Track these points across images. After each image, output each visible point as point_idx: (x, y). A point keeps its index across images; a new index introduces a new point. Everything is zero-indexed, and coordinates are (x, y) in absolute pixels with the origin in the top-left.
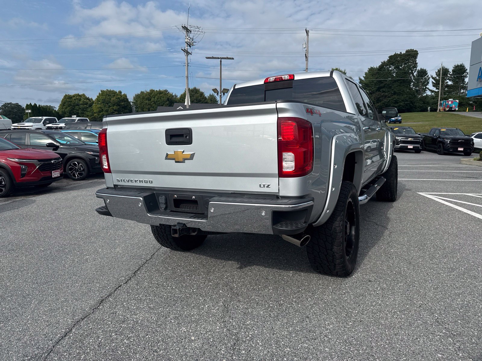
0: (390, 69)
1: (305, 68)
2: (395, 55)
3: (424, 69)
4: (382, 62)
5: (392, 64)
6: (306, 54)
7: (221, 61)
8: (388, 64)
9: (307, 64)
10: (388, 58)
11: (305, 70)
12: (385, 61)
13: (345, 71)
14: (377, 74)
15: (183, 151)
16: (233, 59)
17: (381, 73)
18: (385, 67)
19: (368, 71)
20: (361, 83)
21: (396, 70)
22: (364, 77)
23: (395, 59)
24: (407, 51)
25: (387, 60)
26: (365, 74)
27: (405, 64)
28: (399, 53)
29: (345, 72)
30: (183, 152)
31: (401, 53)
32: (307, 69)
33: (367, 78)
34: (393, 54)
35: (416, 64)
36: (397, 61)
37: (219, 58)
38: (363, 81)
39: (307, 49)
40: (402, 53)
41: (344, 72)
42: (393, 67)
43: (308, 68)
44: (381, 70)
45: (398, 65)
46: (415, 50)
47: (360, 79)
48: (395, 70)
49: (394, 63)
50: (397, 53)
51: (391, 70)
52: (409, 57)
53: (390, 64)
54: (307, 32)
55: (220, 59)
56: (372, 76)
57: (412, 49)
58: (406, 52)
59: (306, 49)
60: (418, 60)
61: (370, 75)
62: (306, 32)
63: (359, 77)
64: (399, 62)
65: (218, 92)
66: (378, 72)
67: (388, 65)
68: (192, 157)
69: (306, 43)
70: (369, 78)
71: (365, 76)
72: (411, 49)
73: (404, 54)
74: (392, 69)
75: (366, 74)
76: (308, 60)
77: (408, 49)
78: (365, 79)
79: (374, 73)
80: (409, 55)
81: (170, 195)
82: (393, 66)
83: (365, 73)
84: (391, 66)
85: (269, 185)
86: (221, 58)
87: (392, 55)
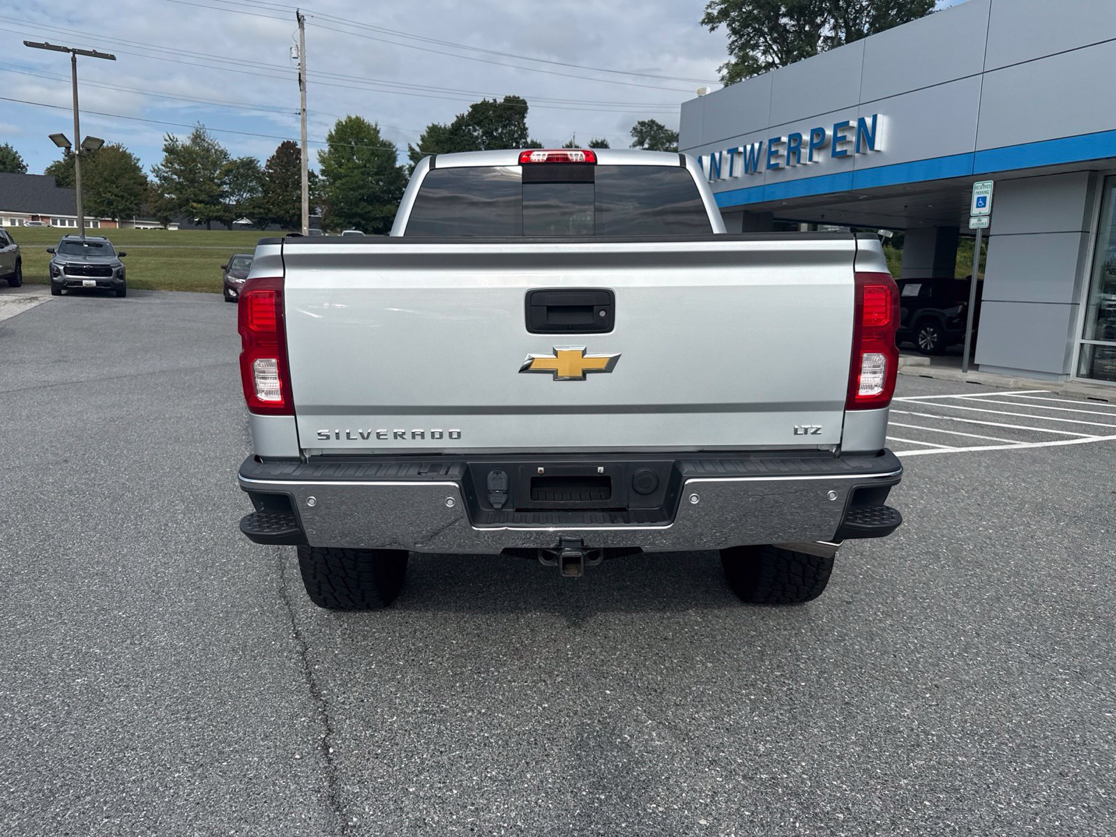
0: (476, 134)
1: (300, 107)
2: (482, 104)
3: (538, 142)
4: (457, 117)
5: (479, 124)
6: (300, 74)
7: (74, 60)
8: (471, 123)
9: (303, 99)
10: (470, 110)
11: (299, 114)
12: (463, 114)
13: (376, 125)
14: (449, 143)
15: (583, 349)
16: (112, 58)
17: (458, 140)
18: (464, 128)
19: (427, 132)
20: (415, 158)
21: (486, 137)
22: (418, 145)
23: (483, 113)
24: (508, 99)
25: (466, 113)
26: (420, 138)
27: (504, 127)
28: (491, 101)
29: (376, 128)
30: (584, 352)
31: (495, 100)
32: (304, 110)
33: (428, 148)
34: (479, 101)
35: (526, 129)
36: (487, 117)
37: (67, 50)
38: (417, 153)
39: (301, 60)
40: (498, 101)
41: (374, 127)
42: (481, 132)
43: (307, 109)
44: (456, 135)
45: (489, 128)
46: (521, 98)
47: (411, 149)
48: (484, 138)
49: (482, 121)
50: (487, 100)
51: (477, 137)
52: (510, 112)
53: (475, 123)
54: (300, 19)
55: (71, 53)
56: (437, 144)
57: (517, 96)
58: (504, 102)
59: (298, 61)
60: (528, 121)
61: (433, 142)
62: (297, 19)
63: (409, 144)
64: (491, 120)
65: (68, 145)
66: (451, 138)
67: (470, 125)
68: (611, 364)
69: (299, 46)
70: (431, 149)
71: (420, 143)
72: (514, 97)
73: (501, 105)
74: (479, 134)
75: (423, 138)
76: (305, 89)
77: (508, 95)
78: (421, 150)
79: (439, 138)
80: (511, 108)
81: (521, 466)
82: (481, 128)
83: (421, 136)
84: (478, 128)
85: (819, 429)
86: (75, 52)
87: (477, 104)
